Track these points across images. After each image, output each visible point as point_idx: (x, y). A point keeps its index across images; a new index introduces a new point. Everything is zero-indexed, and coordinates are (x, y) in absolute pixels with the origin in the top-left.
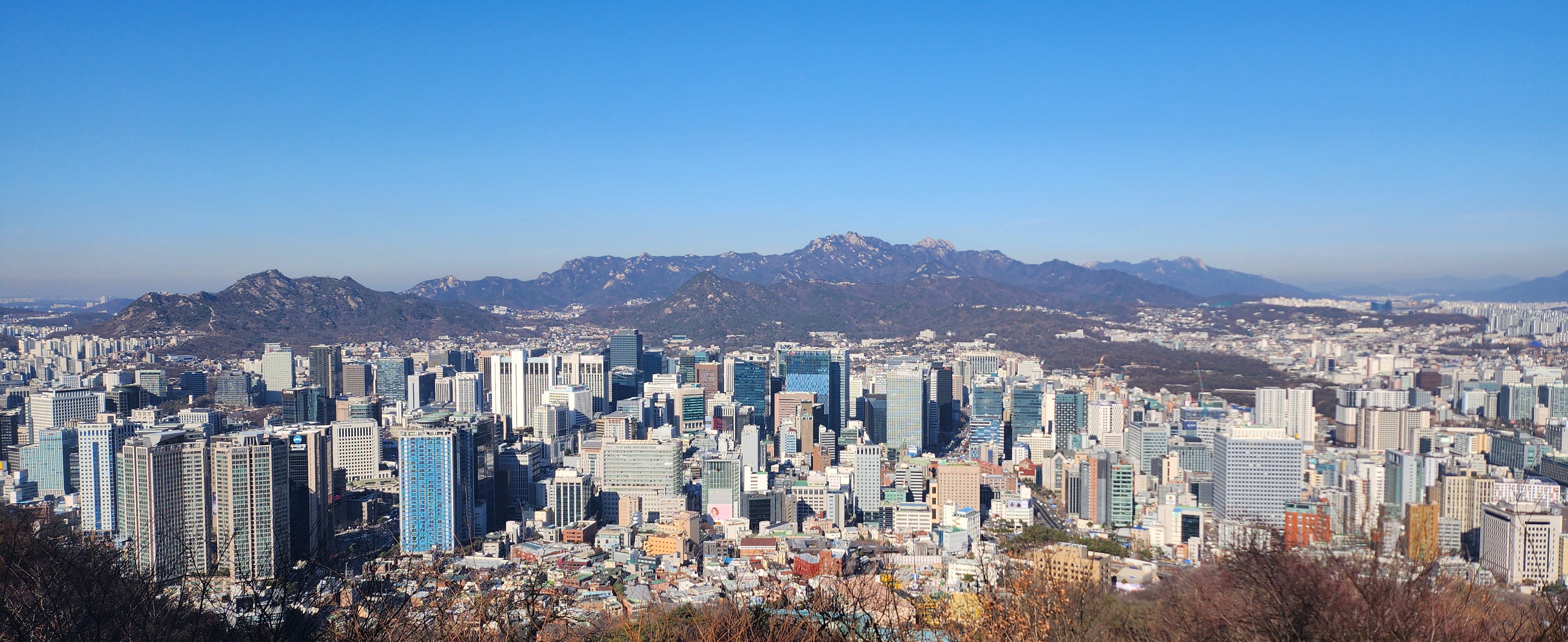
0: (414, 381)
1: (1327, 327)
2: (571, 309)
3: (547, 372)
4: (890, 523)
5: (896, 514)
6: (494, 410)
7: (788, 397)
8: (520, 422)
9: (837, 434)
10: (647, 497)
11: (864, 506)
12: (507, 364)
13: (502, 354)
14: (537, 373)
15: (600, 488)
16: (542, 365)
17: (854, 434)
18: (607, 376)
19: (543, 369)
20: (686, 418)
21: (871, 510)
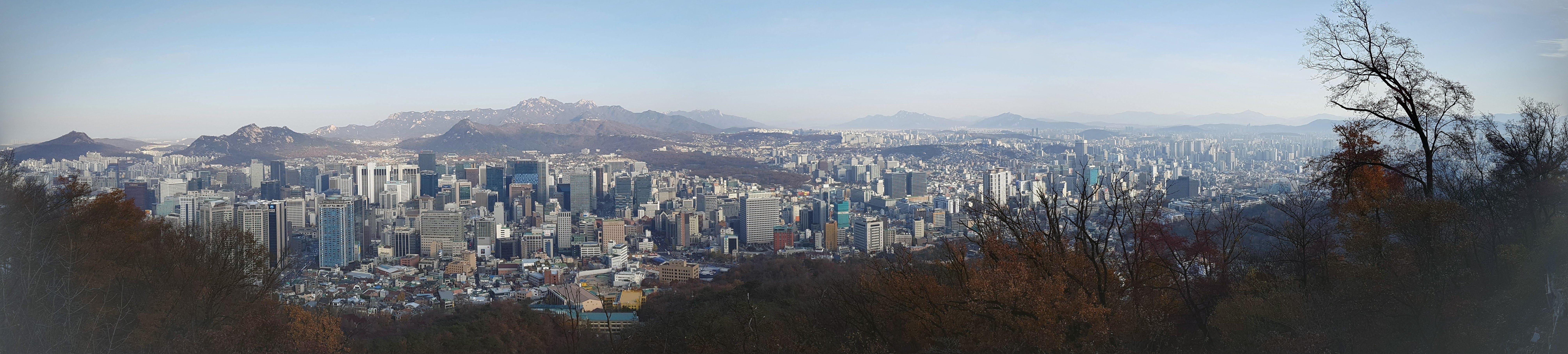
0: (319, 178)
3: (385, 174)
4: (578, 254)
5: (581, 248)
6: (359, 194)
7: (516, 186)
8: (372, 201)
9: (544, 206)
10: (445, 241)
11: (563, 245)
12: (365, 170)
13: (361, 165)
14: (380, 174)
15: (420, 236)
16: (383, 170)
17: (553, 205)
18: (418, 176)
19: (383, 172)
20: (461, 197)
21: (567, 247)
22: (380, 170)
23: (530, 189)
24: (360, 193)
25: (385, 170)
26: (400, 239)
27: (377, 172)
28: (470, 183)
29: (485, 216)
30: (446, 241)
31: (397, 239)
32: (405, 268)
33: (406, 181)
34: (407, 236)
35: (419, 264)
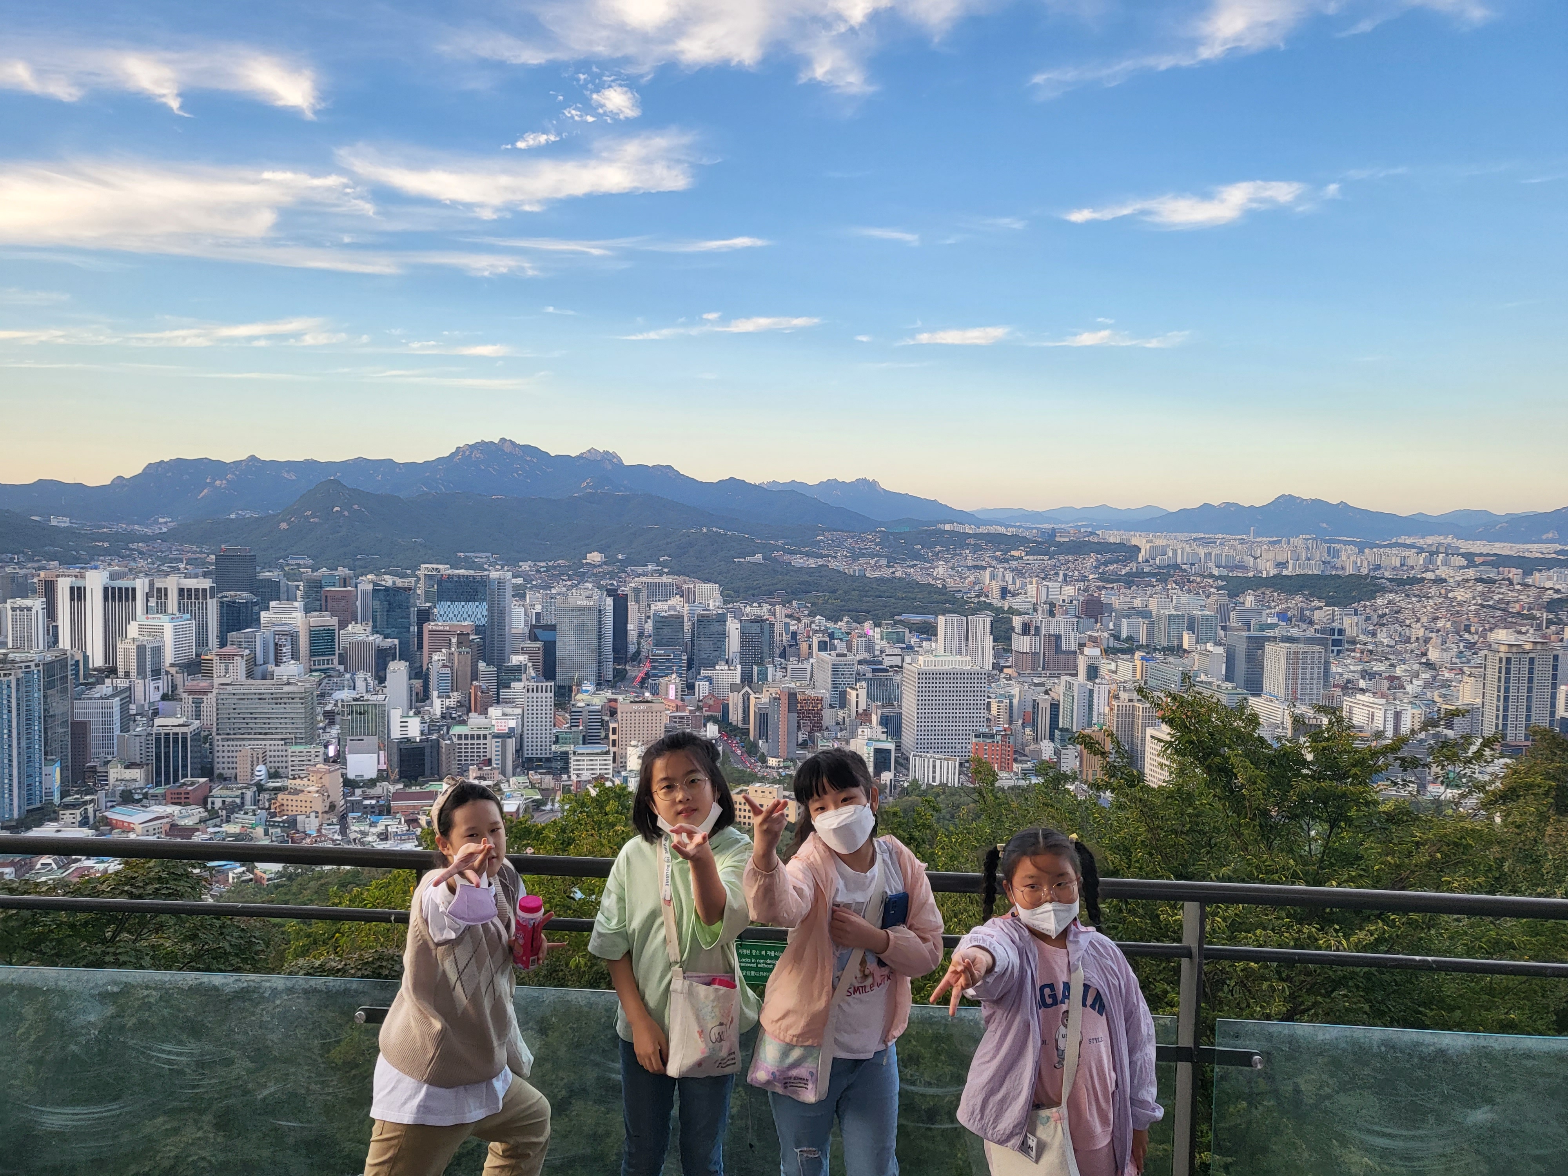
1: (998, 554)
2: (156, 522)
3: (133, 599)
4: (566, 769)
5: (573, 759)
6: (61, 646)
7: (439, 628)
8: (97, 660)
9: (499, 670)
10: (272, 748)
11: (534, 752)
12: (79, 588)
13: (69, 576)
14: (120, 599)
15: (212, 739)
16: (127, 589)
17: (519, 669)
18: (213, 605)
19: (129, 594)
20: (313, 653)
21: (543, 756)
22: (120, 589)
23: (468, 634)
24: (65, 642)
25: (134, 589)
26: (167, 746)
27: (109, 594)
28: (334, 621)
29: (367, 692)
30: (276, 748)
31: (158, 747)
32: (175, 809)
33: (188, 616)
34: (185, 739)
35: (210, 800)
